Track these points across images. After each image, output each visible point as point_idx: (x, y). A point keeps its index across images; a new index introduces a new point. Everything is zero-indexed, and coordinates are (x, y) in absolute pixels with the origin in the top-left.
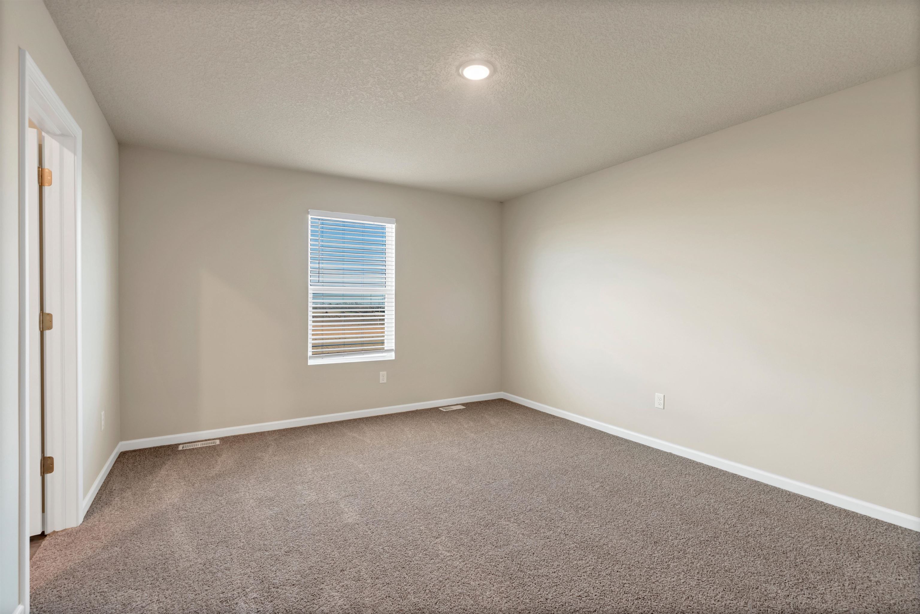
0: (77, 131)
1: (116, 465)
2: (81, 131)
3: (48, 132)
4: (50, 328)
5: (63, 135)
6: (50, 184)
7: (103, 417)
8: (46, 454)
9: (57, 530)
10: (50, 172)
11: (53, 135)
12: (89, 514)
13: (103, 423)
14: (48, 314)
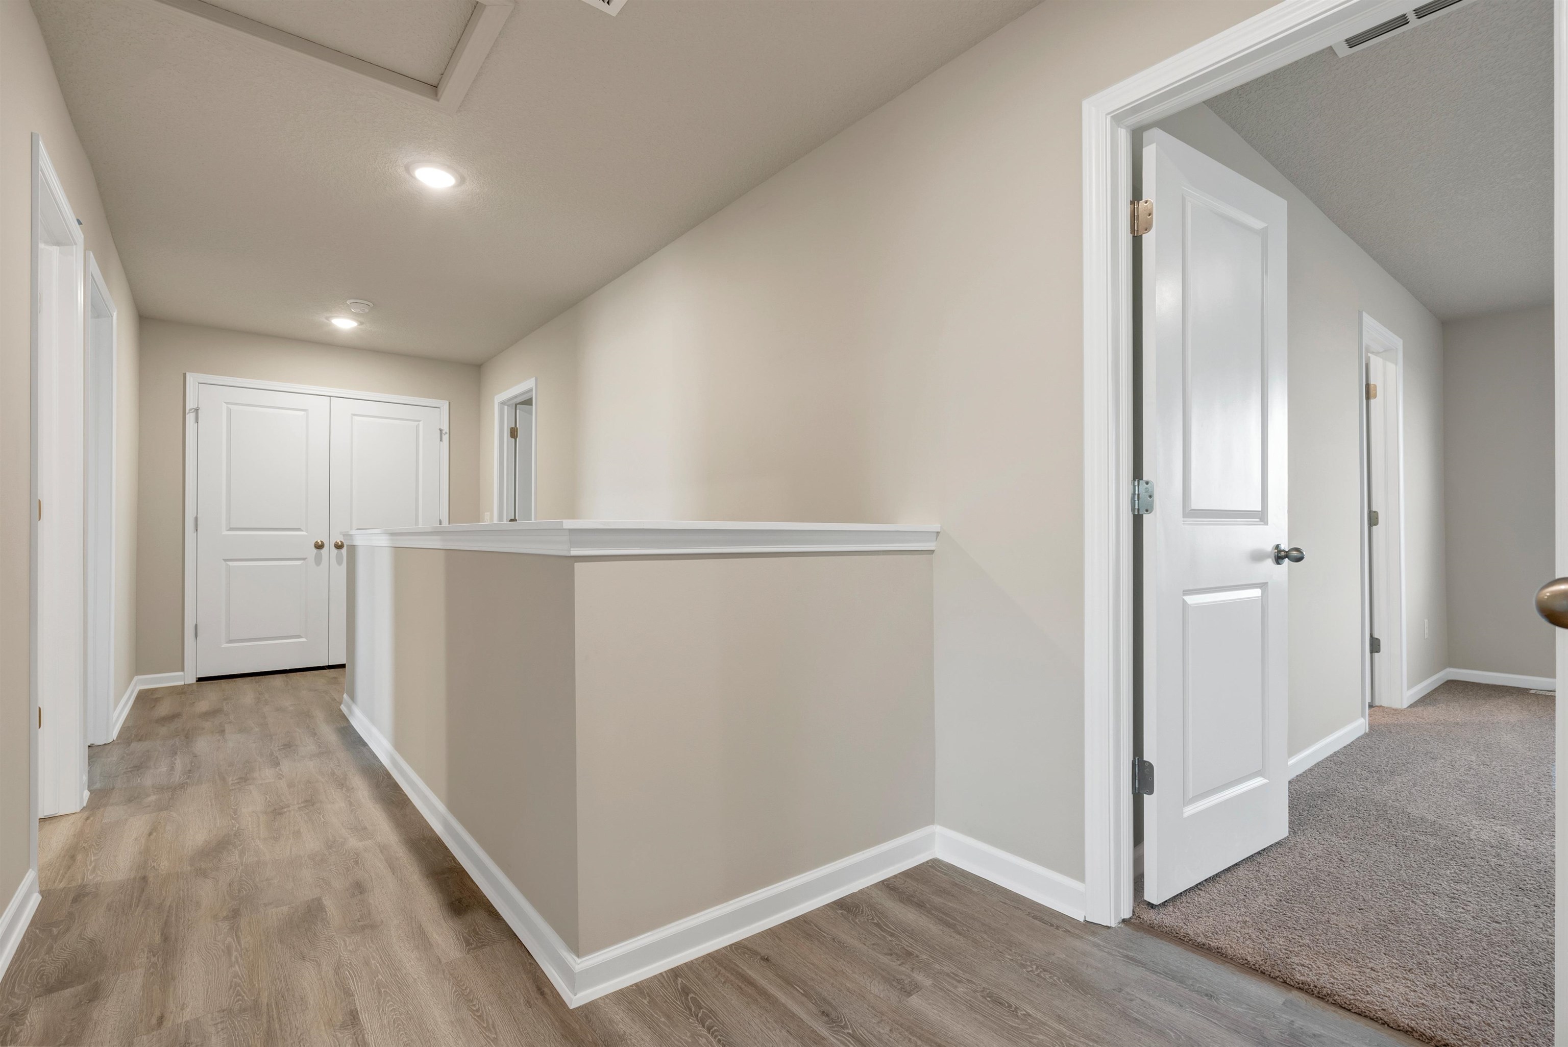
0: (1399, 343)
1: (1442, 686)
2: (1401, 341)
3: (1373, 353)
4: (1376, 524)
5: (1385, 351)
6: (1375, 397)
7: (1426, 625)
8: (1375, 635)
9: (1383, 705)
10: (1375, 386)
11: (1377, 354)
12: (1411, 706)
13: (1426, 631)
14: (1375, 512)
